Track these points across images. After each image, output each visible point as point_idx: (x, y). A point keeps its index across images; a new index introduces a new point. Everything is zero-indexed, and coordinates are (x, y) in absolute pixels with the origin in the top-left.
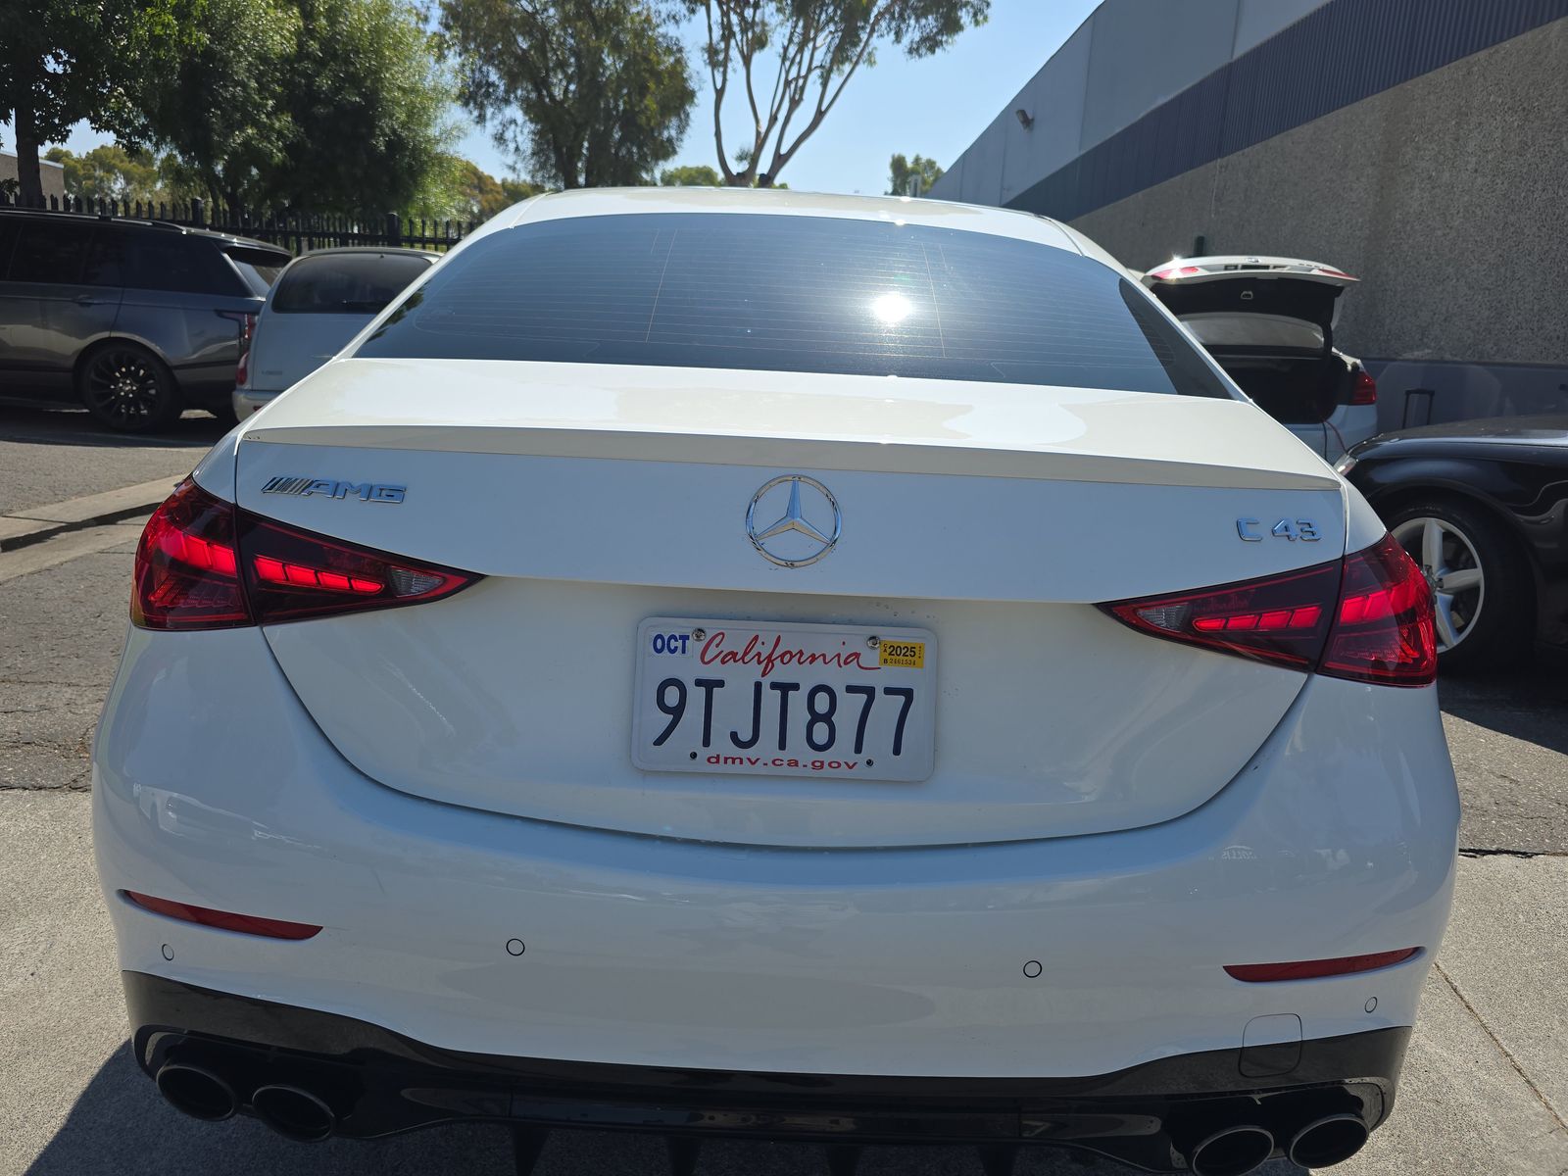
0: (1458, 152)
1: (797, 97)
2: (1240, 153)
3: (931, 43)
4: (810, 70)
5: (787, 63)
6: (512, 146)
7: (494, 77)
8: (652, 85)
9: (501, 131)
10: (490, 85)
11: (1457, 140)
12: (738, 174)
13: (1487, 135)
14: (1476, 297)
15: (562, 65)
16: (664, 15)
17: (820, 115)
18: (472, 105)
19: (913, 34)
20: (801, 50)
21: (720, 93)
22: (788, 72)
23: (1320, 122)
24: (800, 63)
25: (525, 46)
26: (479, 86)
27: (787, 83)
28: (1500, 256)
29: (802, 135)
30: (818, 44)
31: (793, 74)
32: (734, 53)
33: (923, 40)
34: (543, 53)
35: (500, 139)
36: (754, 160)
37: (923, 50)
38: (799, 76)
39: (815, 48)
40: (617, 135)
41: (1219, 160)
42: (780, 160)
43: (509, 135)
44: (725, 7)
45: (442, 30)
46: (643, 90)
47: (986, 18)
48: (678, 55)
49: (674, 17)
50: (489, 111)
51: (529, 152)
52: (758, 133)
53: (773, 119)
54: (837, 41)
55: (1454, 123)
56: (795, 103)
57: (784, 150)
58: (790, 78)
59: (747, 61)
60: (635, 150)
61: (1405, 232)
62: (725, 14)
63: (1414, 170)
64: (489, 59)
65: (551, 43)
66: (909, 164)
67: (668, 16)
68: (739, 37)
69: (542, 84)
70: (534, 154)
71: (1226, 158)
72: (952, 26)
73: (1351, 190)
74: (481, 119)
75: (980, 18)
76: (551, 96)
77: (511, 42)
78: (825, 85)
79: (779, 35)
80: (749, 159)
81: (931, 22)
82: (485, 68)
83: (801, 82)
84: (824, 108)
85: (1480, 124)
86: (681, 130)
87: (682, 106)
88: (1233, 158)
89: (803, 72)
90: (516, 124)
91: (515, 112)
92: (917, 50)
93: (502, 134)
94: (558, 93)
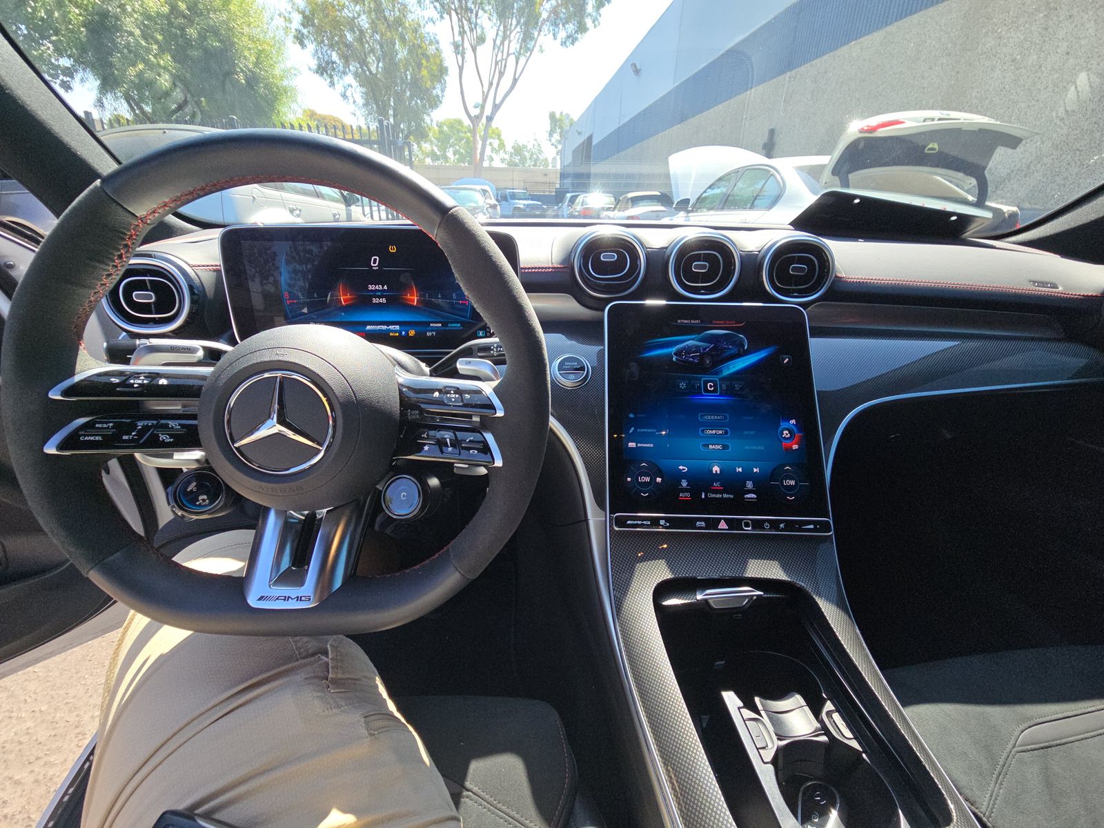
0: (1047, 39)
1: (502, 70)
2: (809, 64)
3: (571, 39)
4: (508, 55)
5: (496, 50)
6: (351, 100)
7: (335, 57)
8: (424, 62)
9: (343, 91)
10: (333, 63)
11: (1046, 29)
12: (475, 116)
13: (1079, 25)
14: (1064, 156)
15: (372, 50)
16: (426, 19)
17: (515, 81)
18: (325, 75)
19: (562, 34)
20: (502, 43)
21: (461, 69)
22: (496, 56)
23: (892, 28)
24: (502, 52)
25: (351, 40)
26: (327, 63)
27: (497, 63)
28: (1095, 123)
29: (506, 93)
30: (511, 39)
31: (499, 58)
32: (467, 45)
33: (568, 37)
34: (362, 44)
35: (344, 96)
36: (483, 107)
37: (568, 43)
38: (502, 59)
39: (510, 42)
40: (408, 94)
41: (788, 73)
42: (496, 107)
43: (348, 93)
44: (460, 16)
45: (301, 28)
46: (419, 65)
47: (599, 23)
48: (437, 46)
49: (432, 20)
50: (336, 78)
51: (361, 104)
52: (483, 92)
53: (491, 84)
54: (522, 36)
55: (1042, 15)
56: (501, 74)
57: (497, 102)
58: (498, 60)
59: (474, 50)
60: (419, 101)
61: (982, 107)
62: (460, 20)
63: (995, 56)
64: (331, 46)
65: (365, 37)
66: (558, 116)
67: (429, 19)
68: (468, 33)
69: (364, 63)
70: (364, 105)
71: (794, 71)
72: (582, 28)
73: (923, 78)
74: (332, 84)
75: (596, 23)
76: (371, 72)
77: (342, 36)
78: (517, 63)
79: (490, 34)
80: (480, 107)
81: (571, 27)
82: (329, 52)
83: (504, 62)
84: (517, 77)
85: (1070, 16)
86: (443, 91)
87: (441, 76)
88: (803, 69)
89: (505, 57)
90: (352, 87)
91: (349, 79)
92: (565, 43)
93: (345, 93)
94: (373, 69)
